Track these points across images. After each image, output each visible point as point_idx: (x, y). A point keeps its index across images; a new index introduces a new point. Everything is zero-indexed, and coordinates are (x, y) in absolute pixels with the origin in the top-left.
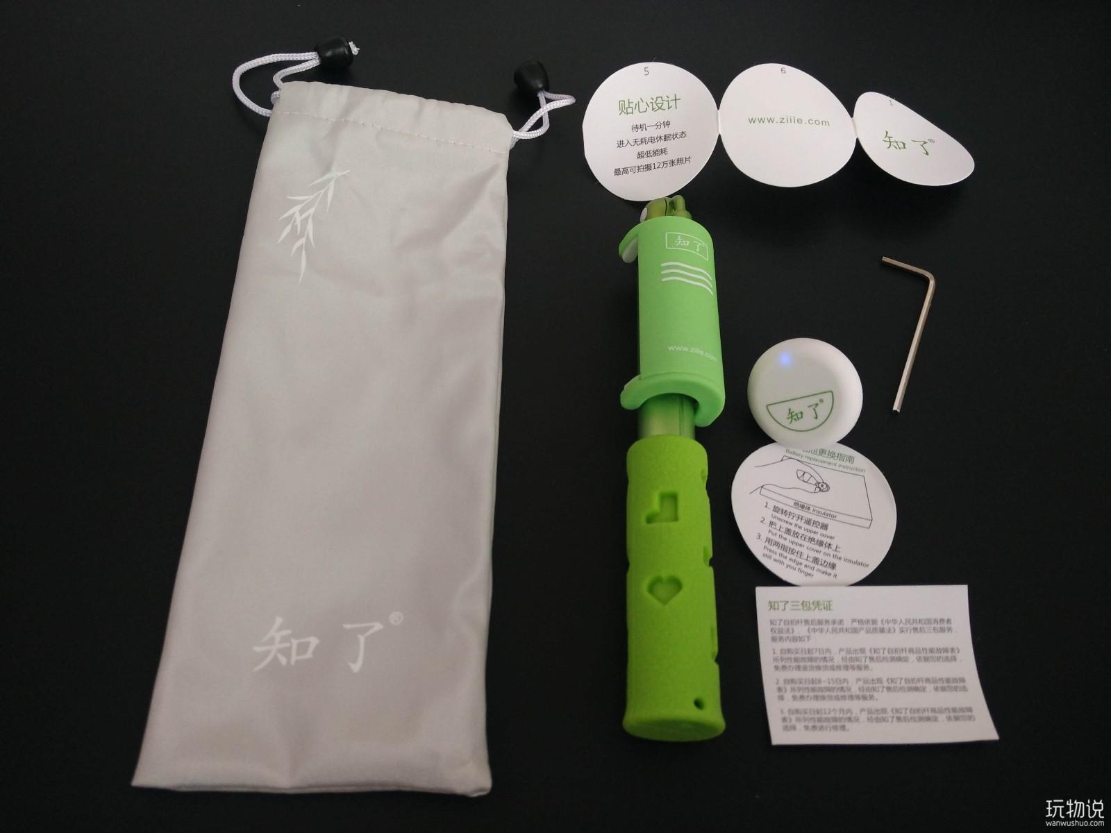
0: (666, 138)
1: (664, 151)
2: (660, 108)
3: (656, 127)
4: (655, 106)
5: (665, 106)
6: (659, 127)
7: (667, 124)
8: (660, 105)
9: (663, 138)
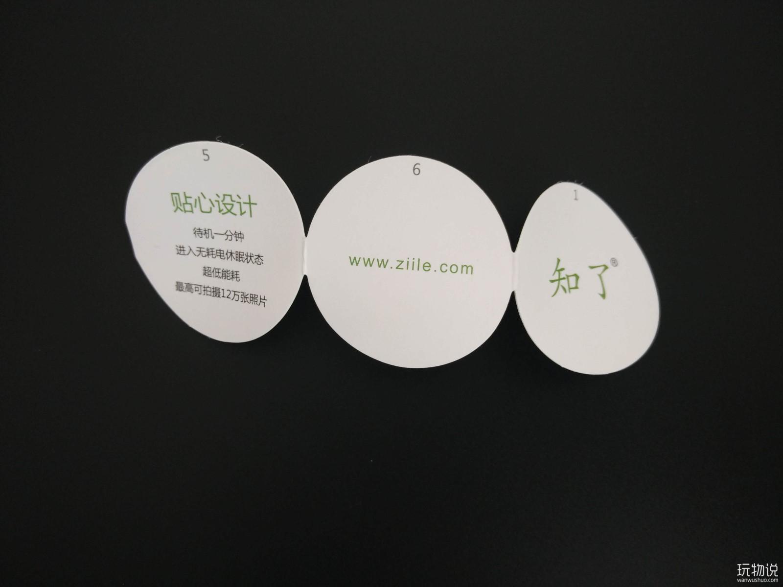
0: (239, 256)
1: (234, 275)
2: (229, 211)
3: (225, 237)
4: (222, 207)
5: (236, 209)
6: (230, 238)
7: (239, 236)
8: (229, 207)
9: (234, 255)
